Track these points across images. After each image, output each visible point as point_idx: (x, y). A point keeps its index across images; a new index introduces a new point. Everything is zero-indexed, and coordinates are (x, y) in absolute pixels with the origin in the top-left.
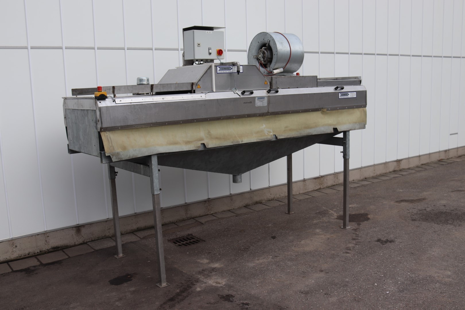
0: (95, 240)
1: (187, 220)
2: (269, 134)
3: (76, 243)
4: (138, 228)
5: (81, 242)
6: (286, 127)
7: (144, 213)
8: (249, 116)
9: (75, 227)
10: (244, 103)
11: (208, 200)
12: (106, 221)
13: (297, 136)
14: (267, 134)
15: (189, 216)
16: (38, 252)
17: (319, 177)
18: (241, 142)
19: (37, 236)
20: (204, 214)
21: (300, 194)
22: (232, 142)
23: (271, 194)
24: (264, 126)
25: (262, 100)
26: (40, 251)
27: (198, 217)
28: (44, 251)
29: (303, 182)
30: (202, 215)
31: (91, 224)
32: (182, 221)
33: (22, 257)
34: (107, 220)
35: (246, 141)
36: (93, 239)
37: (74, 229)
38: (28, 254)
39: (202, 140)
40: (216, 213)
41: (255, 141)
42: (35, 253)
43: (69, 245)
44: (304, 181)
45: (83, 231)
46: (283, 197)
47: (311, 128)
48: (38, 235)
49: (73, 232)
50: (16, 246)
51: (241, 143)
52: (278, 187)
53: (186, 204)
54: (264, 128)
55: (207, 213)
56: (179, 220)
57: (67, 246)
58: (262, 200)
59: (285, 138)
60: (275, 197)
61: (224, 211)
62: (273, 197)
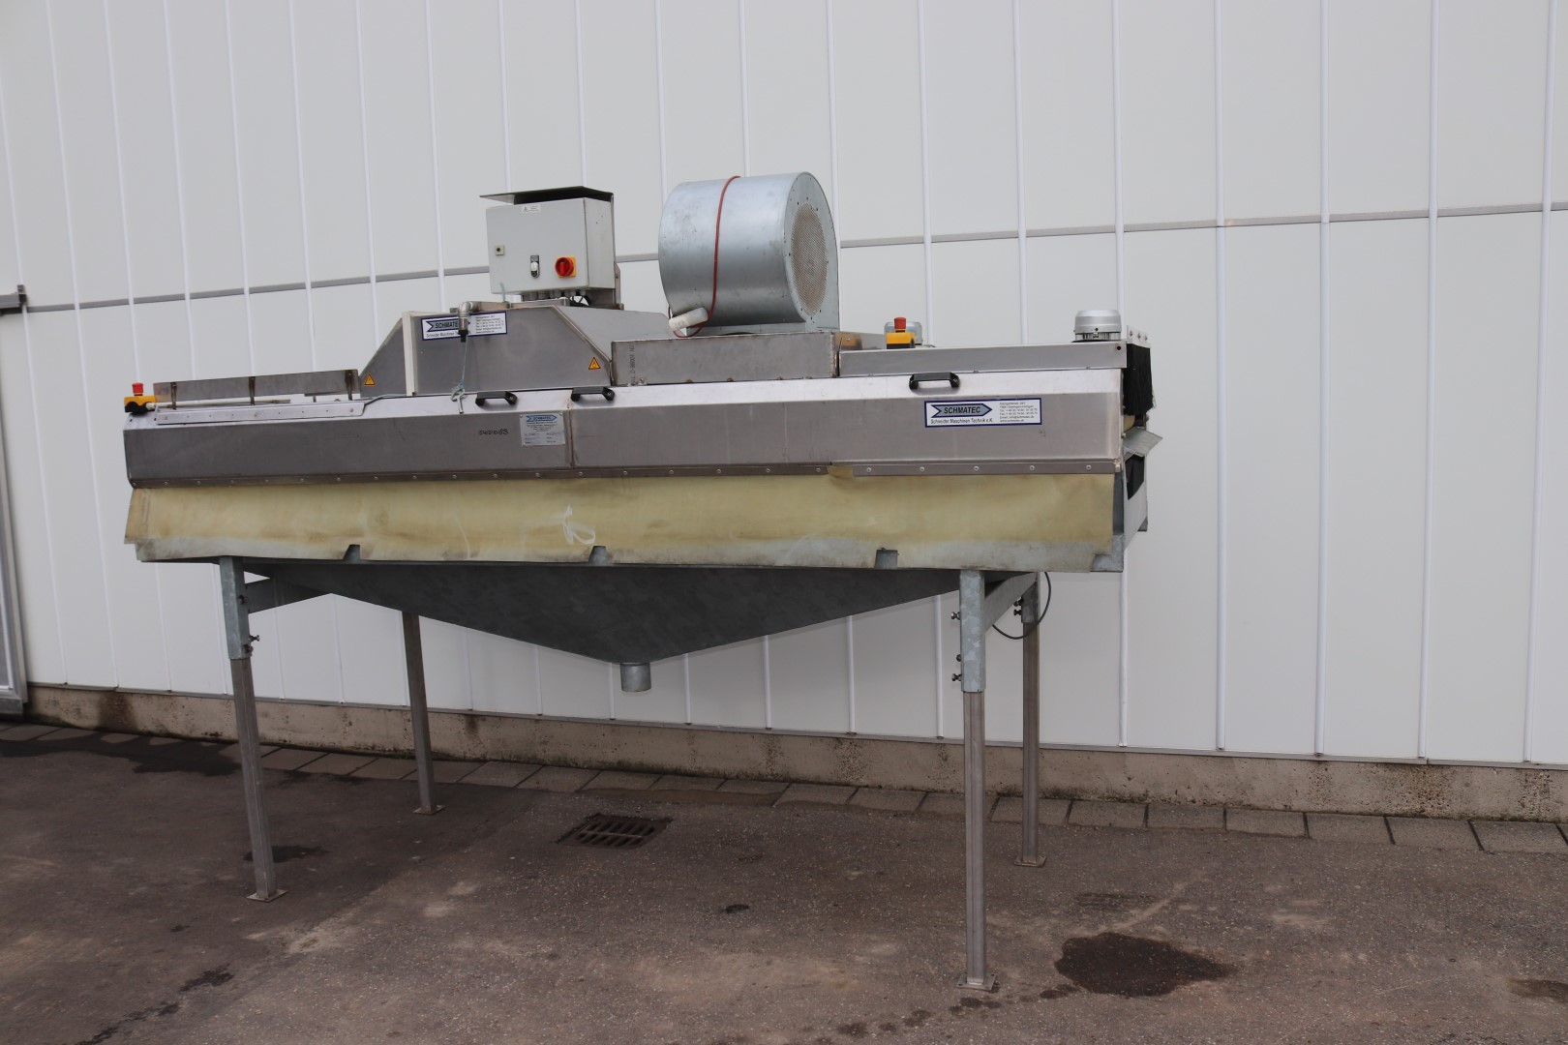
0: (509, 761)
1: (771, 781)
2: (581, 540)
3: (468, 755)
4: (619, 763)
5: (478, 756)
6: (656, 525)
7: (636, 724)
8: (506, 475)
9: (465, 715)
10: (481, 432)
11: (846, 737)
12: (537, 721)
13: (702, 562)
14: (571, 541)
15: (778, 769)
16: (390, 751)
17: (1419, 766)
18: (472, 557)
19: (388, 712)
20: (835, 779)
21: (1287, 809)
22: (445, 554)
23: (1129, 779)
24: (569, 512)
25: (544, 423)
26: (395, 750)
27: (812, 783)
28: (403, 751)
29: (1313, 767)
30: (827, 781)
31: (500, 718)
32: (754, 780)
33: (360, 751)
34: (538, 718)
35: (488, 553)
36: (506, 757)
37: (463, 718)
38: (373, 748)
39: (358, 533)
40: (880, 787)
41: (521, 559)
42: (385, 751)
43: (452, 753)
44: (1319, 762)
45: (483, 730)
46: (1194, 802)
47: (768, 538)
48: (390, 710)
49: (461, 725)
50: (350, 724)
51: (469, 559)
52: (1167, 757)
53: (769, 732)
54: (567, 521)
55: (844, 780)
56: (747, 776)
57: (448, 755)
58: (1084, 791)
59: (643, 562)
60: (1150, 795)
61: (913, 790)
62: (1142, 791)
